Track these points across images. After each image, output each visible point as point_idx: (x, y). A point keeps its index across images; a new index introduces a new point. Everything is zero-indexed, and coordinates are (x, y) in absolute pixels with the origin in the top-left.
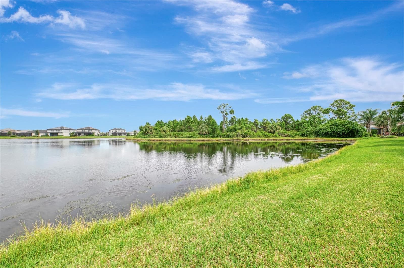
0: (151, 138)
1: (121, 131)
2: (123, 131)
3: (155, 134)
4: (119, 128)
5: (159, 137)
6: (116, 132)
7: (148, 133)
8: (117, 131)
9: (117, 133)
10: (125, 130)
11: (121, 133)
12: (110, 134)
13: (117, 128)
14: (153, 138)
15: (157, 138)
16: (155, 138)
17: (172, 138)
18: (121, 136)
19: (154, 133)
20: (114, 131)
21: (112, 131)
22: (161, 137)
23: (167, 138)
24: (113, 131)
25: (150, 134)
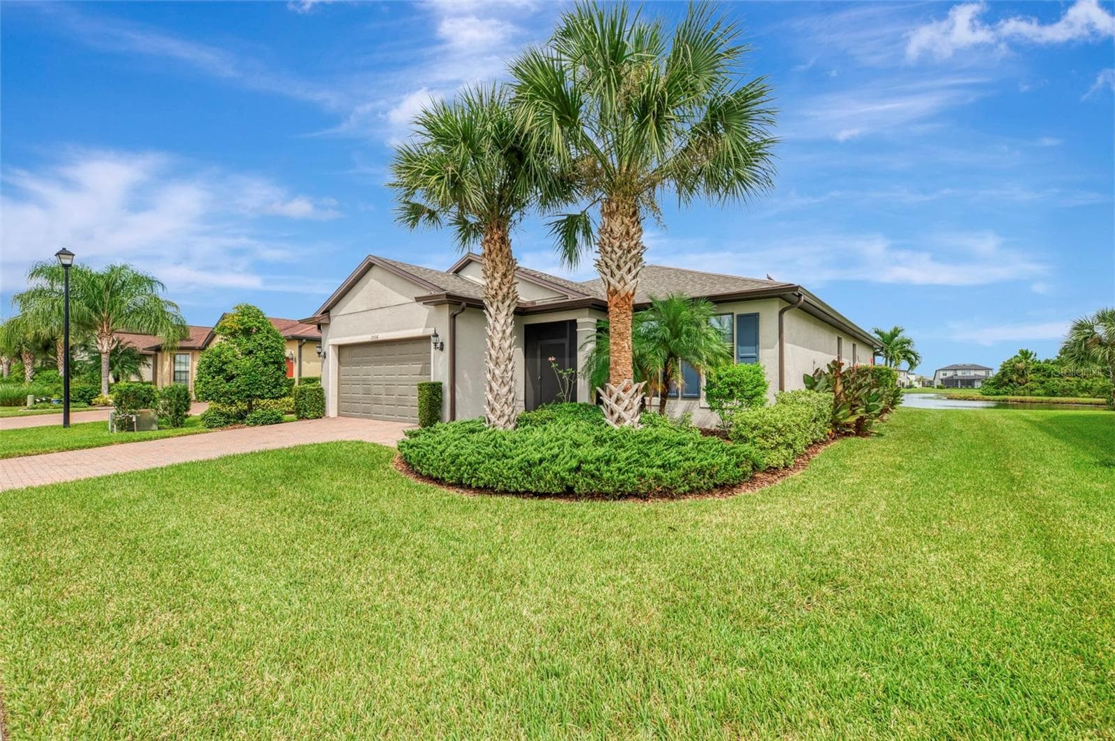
0: (1019, 395)
1: (972, 373)
2: (983, 373)
3: (1034, 385)
4: (968, 362)
5: (1046, 394)
6: (952, 377)
7: (1011, 381)
8: (960, 373)
9: (957, 381)
10: (991, 369)
11: (974, 380)
12: (938, 382)
13: (960, 362)
14: (1024, 395)
15: (1038, 395)
16: (1031, 395)
17: (1094, 397)
18: (973, 387)
19: (1031, 381)
20: (950, 374)
21: (941, 373)
22: (1054, 394)
23: (1078, 397)
24: (945, 375)
25: (1019, 383)
